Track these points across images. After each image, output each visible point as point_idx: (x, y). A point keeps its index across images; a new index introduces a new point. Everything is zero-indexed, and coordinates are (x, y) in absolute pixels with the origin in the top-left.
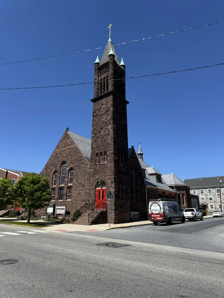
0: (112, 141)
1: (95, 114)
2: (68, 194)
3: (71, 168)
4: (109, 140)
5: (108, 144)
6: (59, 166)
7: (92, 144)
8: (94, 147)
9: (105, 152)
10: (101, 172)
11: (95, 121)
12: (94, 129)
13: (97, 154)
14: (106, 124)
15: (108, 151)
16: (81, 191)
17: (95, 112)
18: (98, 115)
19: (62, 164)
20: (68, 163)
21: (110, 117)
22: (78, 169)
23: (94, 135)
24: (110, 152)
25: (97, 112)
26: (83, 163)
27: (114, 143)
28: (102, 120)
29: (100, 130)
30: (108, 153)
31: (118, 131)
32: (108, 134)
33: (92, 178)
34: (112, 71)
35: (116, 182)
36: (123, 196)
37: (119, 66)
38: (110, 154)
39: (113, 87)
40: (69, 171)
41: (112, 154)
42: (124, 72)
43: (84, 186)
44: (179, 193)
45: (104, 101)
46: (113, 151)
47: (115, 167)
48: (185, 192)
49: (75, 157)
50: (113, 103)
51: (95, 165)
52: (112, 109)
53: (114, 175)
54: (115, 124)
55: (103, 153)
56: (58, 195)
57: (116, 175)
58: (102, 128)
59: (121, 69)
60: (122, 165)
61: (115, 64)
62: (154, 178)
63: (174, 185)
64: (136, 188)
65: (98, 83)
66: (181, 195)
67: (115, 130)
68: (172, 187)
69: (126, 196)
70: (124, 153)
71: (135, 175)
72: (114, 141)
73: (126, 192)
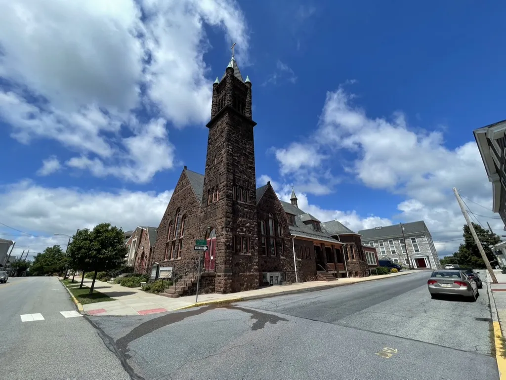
0: (225, 168)
1: (210, 141)
2: (179, 250)
3: (184, 215)
4: (222, 169)
5: (221, 174)
6: (174, 215)
7: (205, 179)
8: (206, 182)
9: (217, 186)
10: (212, 215)
11: (210, 148)
12: (208, 159)
13: (209, 190)
14: (220, 148)
15: (221, 183)
16: (191, 245)
17: (210, 139)
18: (212, 141)
19: (177, 212)
20: (182, 209)
21: (224, 139)
22: (190, 216)
23: (207, 167)
24: (222, 184)
25: (212, 137)
26: (195, 206)
27: (228, 171)
28: (216, 146)
29: (214, 158)
30: (221, 186)
31: (237, 157)
32: (221, 161)
33: (202, 226)
34: (229, 86)
35: (229, 228)
36: (245, 249)
37: (241, 82)
38: (222, 188)
39: (230, 102)
40: (182, 219)
41: (224, 187)
42: (249, 90)
43: (193, 238)
44: (345, 244)
45: (219, 123)
46: (225, 182)
47: (227, 205)
48: (353, 243)
49: (188, 200)
50: (228, 120)
51: (207, 207)
52: (227, 128)
53: (226, 217)
54: (232, 147)
55: (215, 188)
56: (171, 251)
57: (230, 218)
58: (215, 156)
59: (245, 86)
60: (243, 202)
61: (234, 79)
62: (310, 226)
63: (338, 235)
64: (275, 239)
65: (216, 105)
66: (349, 247)
67: (229, 155)
68: (335, 237)
69: (251, 249)
70: (248, 186)
71: (274, 220)
72: (228, 168)
73: (250, 243)
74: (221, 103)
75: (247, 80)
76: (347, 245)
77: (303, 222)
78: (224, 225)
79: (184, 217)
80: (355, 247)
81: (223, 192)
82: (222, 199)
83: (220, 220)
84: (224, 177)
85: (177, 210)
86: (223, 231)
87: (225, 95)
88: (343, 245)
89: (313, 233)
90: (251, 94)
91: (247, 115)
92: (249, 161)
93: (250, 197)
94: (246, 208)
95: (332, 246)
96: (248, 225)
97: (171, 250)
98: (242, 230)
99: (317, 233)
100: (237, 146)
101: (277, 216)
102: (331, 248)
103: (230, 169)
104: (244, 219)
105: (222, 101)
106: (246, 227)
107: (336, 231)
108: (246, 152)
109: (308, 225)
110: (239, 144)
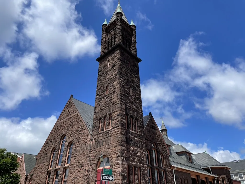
0: (118, 98)
1: (100, 73)
2: (63, 179)
3: (70, 142)
4: (115, 99)
5: (114, 103)
6: (58, 141)
7: (96, 107)
8: (97, 111)
9: (110, 115)
10: (104, 143)
11: (100, 80)
12: (99, 90)
13: (100, 119)
14: (112, 80)
15: (114, 112)
16: (79, 174)
17: (100, 71)
18: (103, 73)
19: (61, 138)
20: (68, 136)
21: (116, 72)
22: (77, 143)
23: (98, 96)
24: (116, 113)
25: (102, 70)
26: (83, 134)
27: (121, 101)
28: (107, 77)
29: (105, 89)
30: (114, 115)
31: (128, 89)
32: (114, 92)
33: (93, 154)
34: (119, 27)
35: (124, 157)
36: (137, 179)
37: (128, 25)
38: (115, 117)
39: (121, 41)
40: (68, 146)
41: (118, 115)
42: (134, 31)
43: (82, 167)
44: (217, 177)
45: (110, 58)
46: (119, 112)
47: (122, 134)
48: (224, 176)
49: (76, 128)
50: (119, 56)
51: (98, 135)
52: (119, 63)
53: (121, 146)
54: (123, 80)
55: (108, 116)
56: (53, 180)
57: (124, 146)
58: (107, 87)
59: (131, 28)
60: (133, 131)
61: (123, 22)
62: (183, 157)
63: (209, 167)
64: (159, 170)
65: (105, 42)
66: (221, 179)
67: (122, 86)
68: (207, 170)
69: (142, 180)
70: (137, 116)
71: (157, 150)
72: (121, 98)
73: (141, 173)
74: (110, 41)
75: (132, 23)
76: (219, 178)
77: (176, 153)
78: (119, 154)
79: (71, 144)
80: (227, 180)
81: (117, 120)
82: (116, 127)
83: (114, 149)
84: (118, 106)
85: (62, 137)
86: (118, 160)
87: (115, 34)
88: (216, 177)
89: (187, 164)
90: (135, 35)
91: (133, 52)
92: (137, 93)
93: (140, 127)
94: (136, 137)
95: (206, 178)
96: (139, 154)
97: (54, 178)
98: (134, 159)
99: (190, 165)
100: (127, 79)
101: (159, 146)
102: (205, 180)
103: (123, 99)
104: (135, 149)
105: (111, 39)
106: (137, 157)
107: (207, 163)
108: (134, 84)
109: (181, 157)
110: (128, 77)
